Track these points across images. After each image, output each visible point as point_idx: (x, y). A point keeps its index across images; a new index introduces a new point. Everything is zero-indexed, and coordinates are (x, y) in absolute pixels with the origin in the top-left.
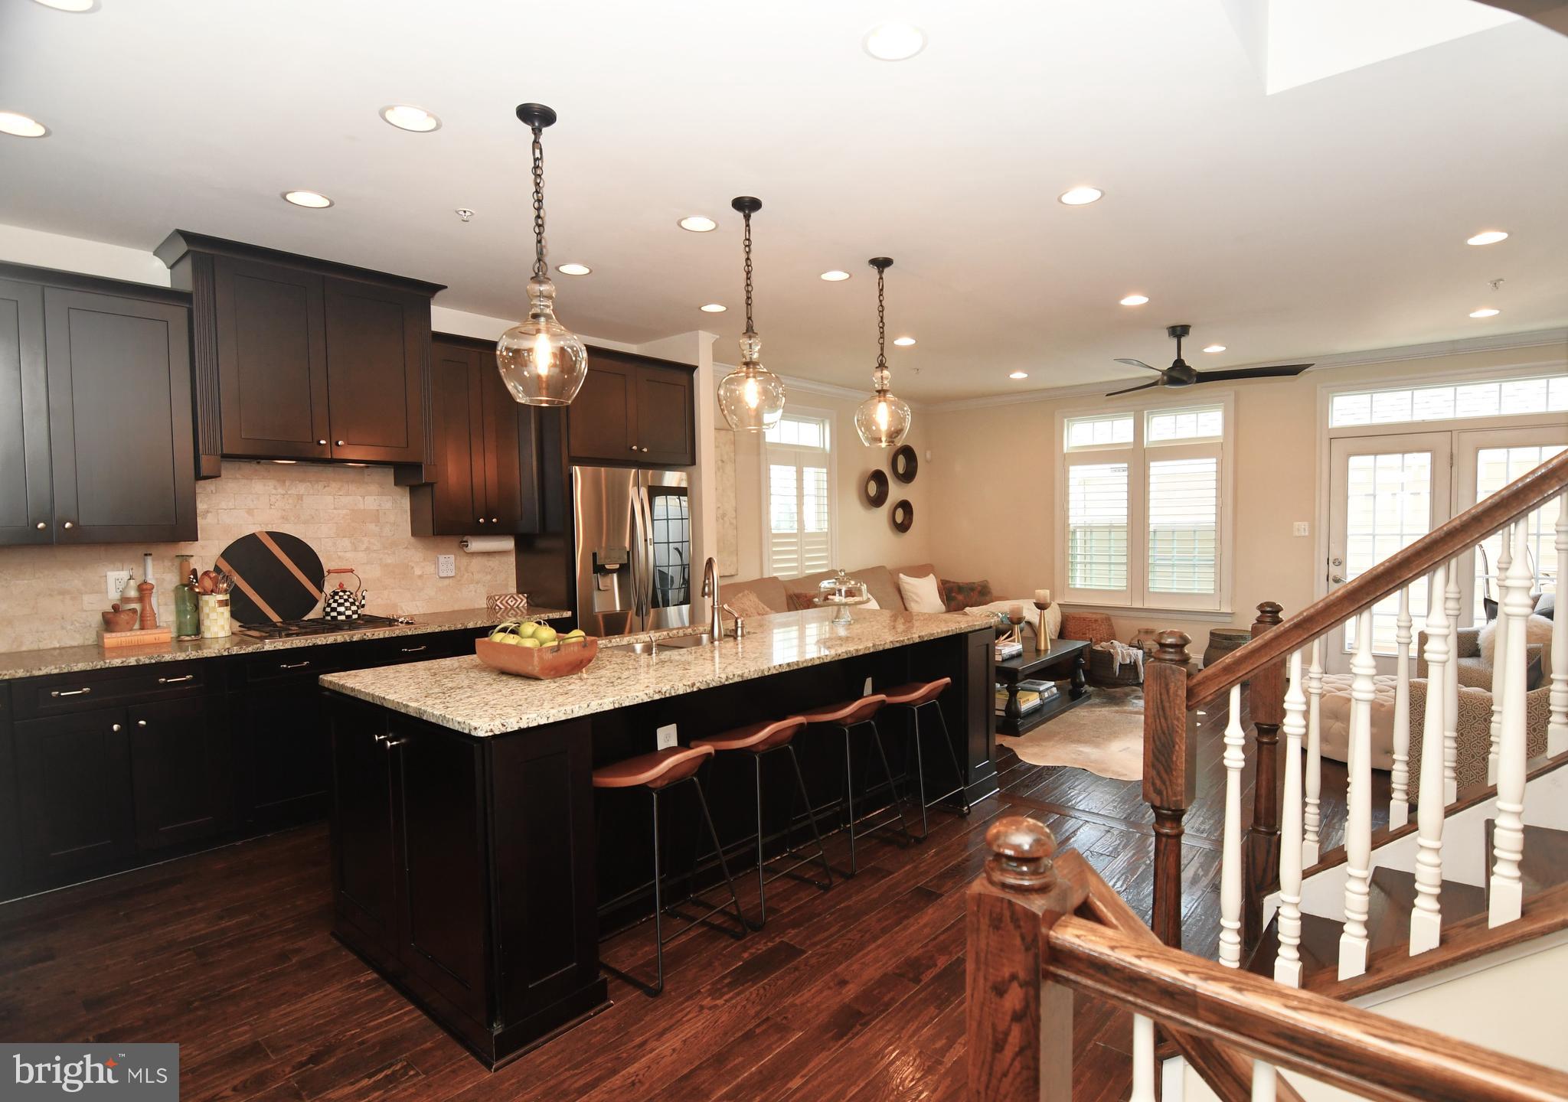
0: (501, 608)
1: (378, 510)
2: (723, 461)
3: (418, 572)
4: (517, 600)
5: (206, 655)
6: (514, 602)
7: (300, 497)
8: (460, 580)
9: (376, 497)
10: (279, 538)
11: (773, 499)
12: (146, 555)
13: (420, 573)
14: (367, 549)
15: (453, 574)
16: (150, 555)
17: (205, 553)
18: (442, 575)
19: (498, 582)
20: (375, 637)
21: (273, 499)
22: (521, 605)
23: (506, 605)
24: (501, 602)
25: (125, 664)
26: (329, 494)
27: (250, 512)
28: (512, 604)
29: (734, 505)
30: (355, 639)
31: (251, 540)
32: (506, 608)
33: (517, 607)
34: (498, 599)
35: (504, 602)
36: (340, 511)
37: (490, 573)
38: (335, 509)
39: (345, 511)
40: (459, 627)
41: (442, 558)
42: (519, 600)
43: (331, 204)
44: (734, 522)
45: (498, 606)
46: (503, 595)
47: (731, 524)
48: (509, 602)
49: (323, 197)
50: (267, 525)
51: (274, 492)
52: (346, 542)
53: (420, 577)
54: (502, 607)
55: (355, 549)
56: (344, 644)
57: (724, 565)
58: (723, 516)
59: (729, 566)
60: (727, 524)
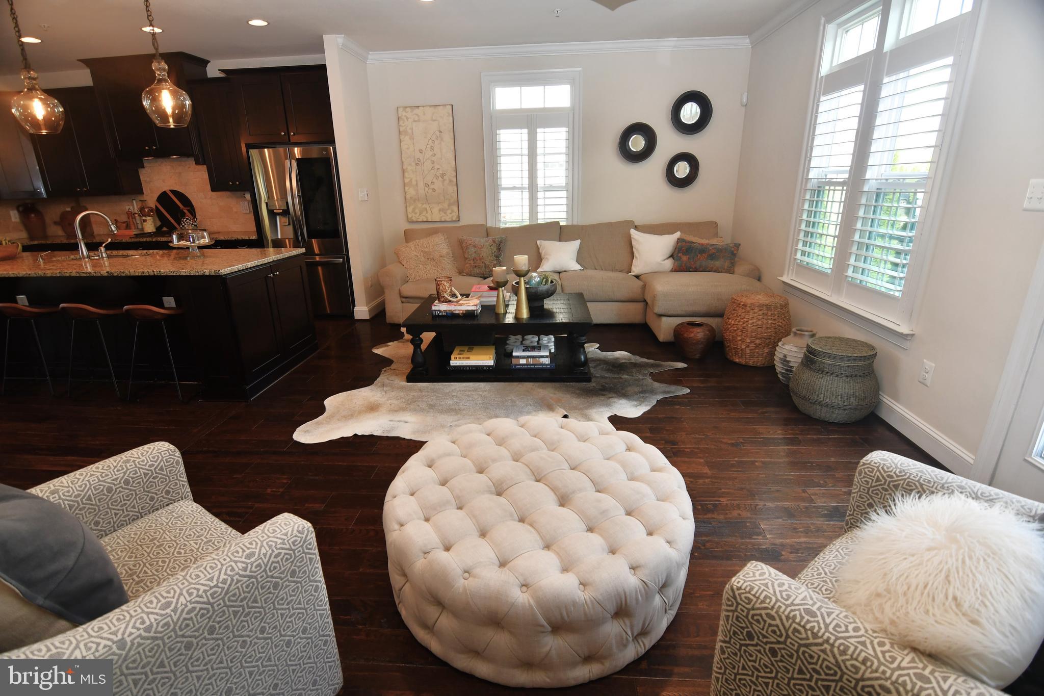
2: (440, 132)
3: (235, 210)
10: (174, 192)
12: (133, 200)
14: (211, 198)
15: (248, 212)
17: (151, 199)
18: (243, 212)
27: (164, 181)
29: (454, 166)
31: (164, 194)
41: (241, 204)
44: (455, 180)
47: (450, 181)
50: (170, 186)
51: (170, 171)
53: (236, 212)
57: (445, 213)
58: (443, 175)
59: (451, 213)
60: (447, 182)
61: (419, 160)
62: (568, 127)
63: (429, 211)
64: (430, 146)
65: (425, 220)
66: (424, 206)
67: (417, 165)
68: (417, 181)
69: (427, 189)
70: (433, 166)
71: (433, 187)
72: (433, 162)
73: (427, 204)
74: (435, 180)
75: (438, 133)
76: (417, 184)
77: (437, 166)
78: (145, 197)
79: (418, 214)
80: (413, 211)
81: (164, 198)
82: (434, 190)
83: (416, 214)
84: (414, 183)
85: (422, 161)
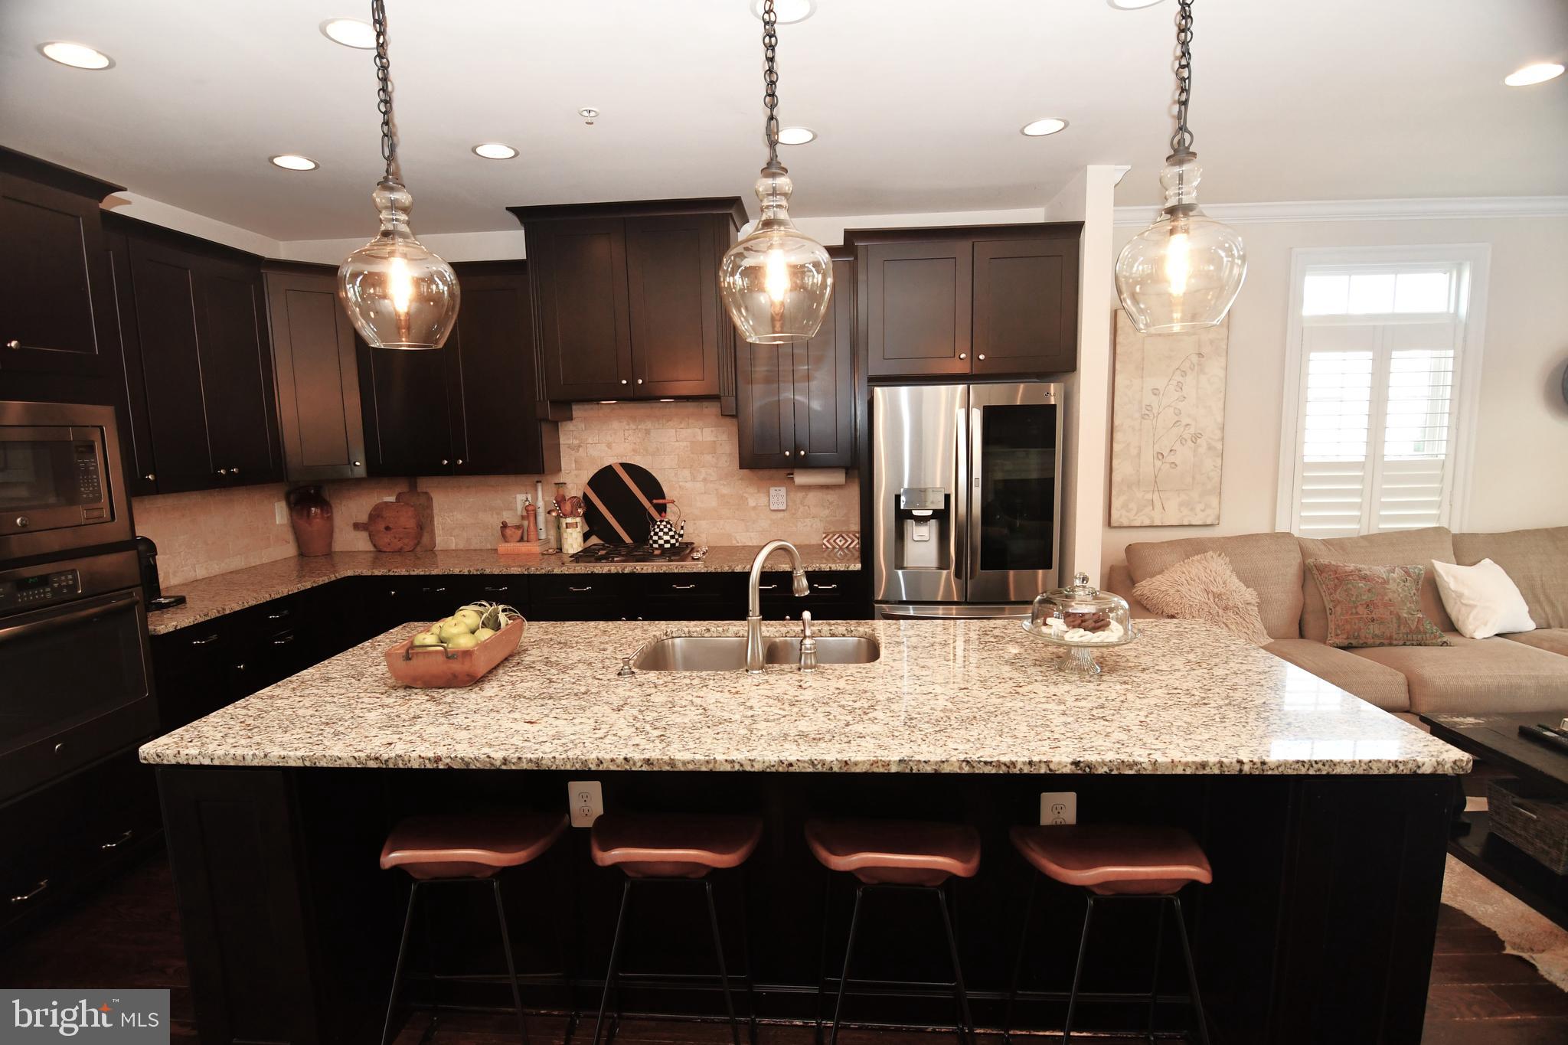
0: (828, 548)
1: (714, 441)
2: (1200, 355)
3: (752, 503)
4: (847, 541)
5: (512, 573)
6: (843, 542)
7: (648, 432)
8: (794, 514)
9: (713, 429)
10: (629, 468)
11: (1311, 408)
12: (538, 482)
13: (754, 504)
14: (705, 480)
15: (784, 507)
16: (540, 482)
17: (575, 477)
18: (772, 507)
19: (837, 518)
20: (644, 572)
21: (626, 435)
22: (851, 546)
23: (834, 544)
24: (828, 541)
25: (462, 573)
26: (672, 428)
27: (609, 446)
28: (841, 544)
29: (1220, 419)
30: (627, 571)
31: (609, 469)
32: (834, 548)
33: (847, 547)
34: (825, 537)
35: (832, 541)
36: (681, 443)
37: (828, 508)
38: (677, 441)
39: (685, 444)
40: (726, 569)
41: (772, 490)
42: (850, 541)
43: (517, 154)
44: (1219, 446)
45: (825, 545)
46: (831, 533)
47: (1210, 448)
48: (838, 541)
49: (508, 147)
50: (622, 457)
51: (627, 427)
52: (686, 473)
53: (754, 508)
54: (830, 547)
55: (694, 479)
56: (617, 574)
57: (1192, 509)
58: (1195, 438)
59: (1203, 511)
60: (1202, 450)
61: (1149, 407)
62: (1453, 347)
63: (1158, 504)
64: (1175, 383)
65: (1147, 522)
66: (1149, 496)
67: (1143, 417)
68: (1140, 447)
69: (1158, 463)
70: (1177, 419)
71: (1171, 459)
72: (1178, 413)
73: (1156, 493)
74: (1177, 447)
75: (1195, 359)
76: (1139, 455)
77: (1185, 420)
78: (562, 478)
79: (1134, 512)
80: (1125, 506)
81: (605, 481)
82: (1174, 465)
83: (1128, 511)
84: (1134, 451)
85: (1155, 411)
